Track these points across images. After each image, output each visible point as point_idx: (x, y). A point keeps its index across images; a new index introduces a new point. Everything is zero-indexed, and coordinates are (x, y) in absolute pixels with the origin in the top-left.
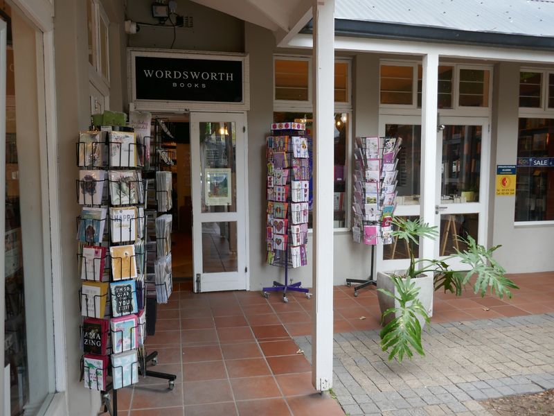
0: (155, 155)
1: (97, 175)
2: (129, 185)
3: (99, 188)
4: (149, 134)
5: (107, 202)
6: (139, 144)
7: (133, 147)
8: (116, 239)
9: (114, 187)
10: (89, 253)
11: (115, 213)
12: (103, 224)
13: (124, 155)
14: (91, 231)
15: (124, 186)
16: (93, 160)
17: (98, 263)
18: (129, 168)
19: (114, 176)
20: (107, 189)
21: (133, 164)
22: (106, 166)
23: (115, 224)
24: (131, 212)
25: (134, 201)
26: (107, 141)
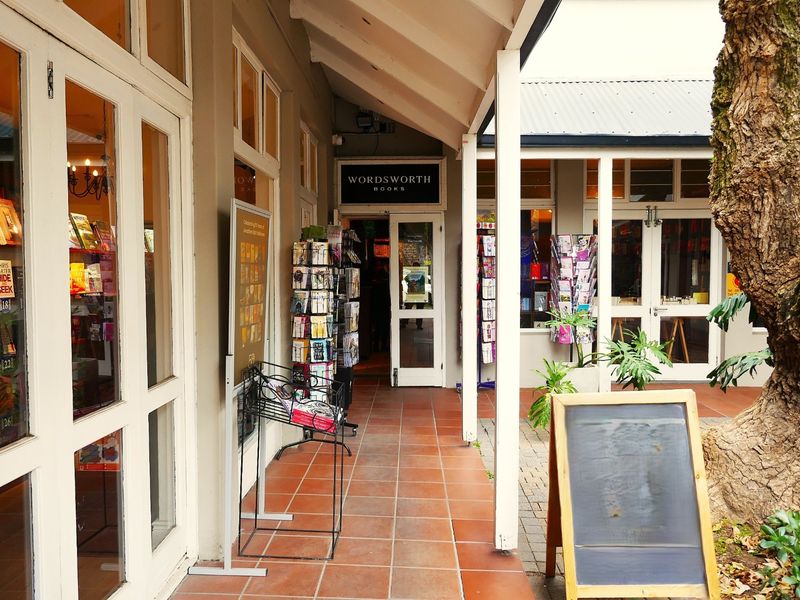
0: (345, 256)
1: (304, 270)
2: (323, 276)
3: (305, 278)
4: (340, 240)
5: (309, 288)
6: (330, 249)
7: (326, 252)
8: (314, 311)
9: (314, 277)
10: (298, 320)
11: (314, 294)
12: (306, 301)
13: (321, 257)
14: (299, 306)
15: (320, 277)
16: (302, 261)
17: (303, 326)
18: (324, 266)
19: (315, 270)
20: (309, 279)
21: (326, 263)
22: (310, 264)
23: (314, 302)
24: (325, 294)
25: (326, 287)
26: (310, 247)
